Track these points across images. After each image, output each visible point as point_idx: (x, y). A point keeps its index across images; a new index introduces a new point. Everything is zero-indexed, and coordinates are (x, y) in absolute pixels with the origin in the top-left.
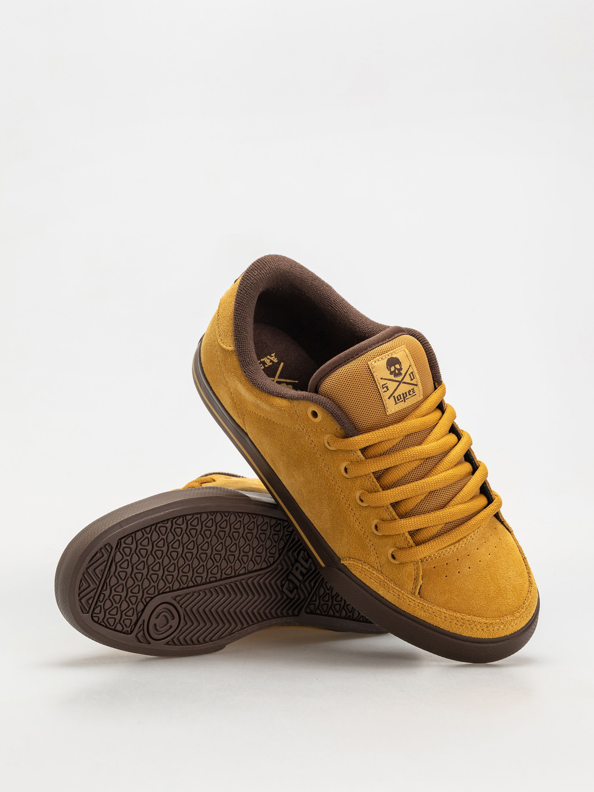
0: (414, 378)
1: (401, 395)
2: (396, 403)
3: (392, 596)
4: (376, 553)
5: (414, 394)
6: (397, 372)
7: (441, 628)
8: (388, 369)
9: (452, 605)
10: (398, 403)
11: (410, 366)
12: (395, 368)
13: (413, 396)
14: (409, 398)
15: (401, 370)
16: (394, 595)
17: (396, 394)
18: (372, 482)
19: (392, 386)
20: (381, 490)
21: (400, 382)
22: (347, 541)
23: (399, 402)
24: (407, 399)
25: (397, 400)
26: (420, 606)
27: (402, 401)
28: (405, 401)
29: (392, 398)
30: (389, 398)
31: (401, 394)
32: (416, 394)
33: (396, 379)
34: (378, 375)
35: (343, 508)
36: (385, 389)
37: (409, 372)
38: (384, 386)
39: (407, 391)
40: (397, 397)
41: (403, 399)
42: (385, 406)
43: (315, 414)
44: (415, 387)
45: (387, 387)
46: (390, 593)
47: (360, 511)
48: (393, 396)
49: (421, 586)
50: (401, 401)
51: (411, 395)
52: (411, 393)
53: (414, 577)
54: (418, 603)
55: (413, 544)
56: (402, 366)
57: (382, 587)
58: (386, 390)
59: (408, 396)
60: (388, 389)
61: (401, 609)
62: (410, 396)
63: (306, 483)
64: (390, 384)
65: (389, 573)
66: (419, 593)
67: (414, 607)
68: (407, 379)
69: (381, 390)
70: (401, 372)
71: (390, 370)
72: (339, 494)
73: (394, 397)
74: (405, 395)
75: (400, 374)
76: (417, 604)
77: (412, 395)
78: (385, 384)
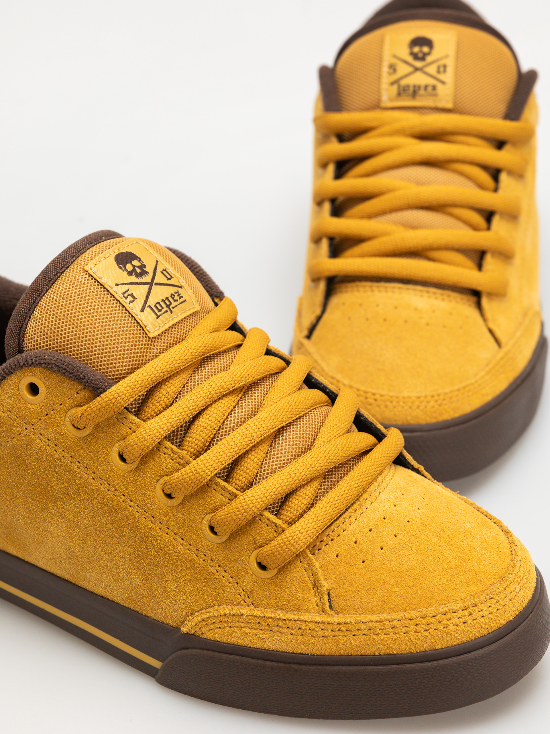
0: (172, 277)
1: (161, 303)
2: (158, 317)
3: (290, 636)
4: (232, 578)
5: (182, 300)
6: (138, 270)
7: (395, 652)
8: (122, 269)
9: (394, 603)
10: (160, 315)
11: (157, 261)
12: (134, 266)
13: (182, 303)
14: (176, 306)
15: (145, 268)
16: (292, 634)
17: (152, 302)
18: (172, 455)
19: (140, 292)
20: (191, 460)
21: (151, 284)
22: (176, 588)
23: (163, 313)
24: (173, 308)
25: (156, 311)
26: (343, 629)
27: (167, 311)
28: (171, 312)
29: (147, 309)
30: (142, 310)
31: (160, 300)
32: (185, 301)
33: (141, 280)
34: (108, 281)
35: (145, 529)
36: (130, 298)
37: (159, 270)
38: (126, 295)
39: (168, 295)
40: (155, 306)
41: (167, 309)
42: (141, 324)
43: (34, 389)
44: (179, 289)
45: (131, 295)
46: (284, 633)
47: (173, 516)
48: (147, 305)
49: (329, 594)
50: (165, 312)
51: (177, 300)
52: (176, 298)
53: (310, 585)
54: (338, 626)
55: (285, 526)
56: (143, 262)
57: (266, 633)
58: (132, 299)
59: (174, 304)
60: (135, 298)
61: (314, 655)
62: (177, 303)
63: (71, 528)
64: (133, 289)
65: (266, 599)
66: (331, 607)
67: (334, 638)
68: (160, 278)
69: (125, 302)
70: (145, 269)
71: (127, 270)
72: (129, 508)
73: (149, 306)
74: (167, 301)
75: (144, 273)
76: (337, 628)
77: (179, 301)
78: (126, 292)
